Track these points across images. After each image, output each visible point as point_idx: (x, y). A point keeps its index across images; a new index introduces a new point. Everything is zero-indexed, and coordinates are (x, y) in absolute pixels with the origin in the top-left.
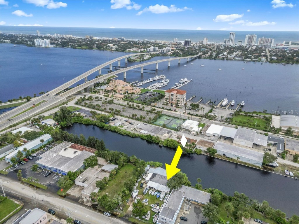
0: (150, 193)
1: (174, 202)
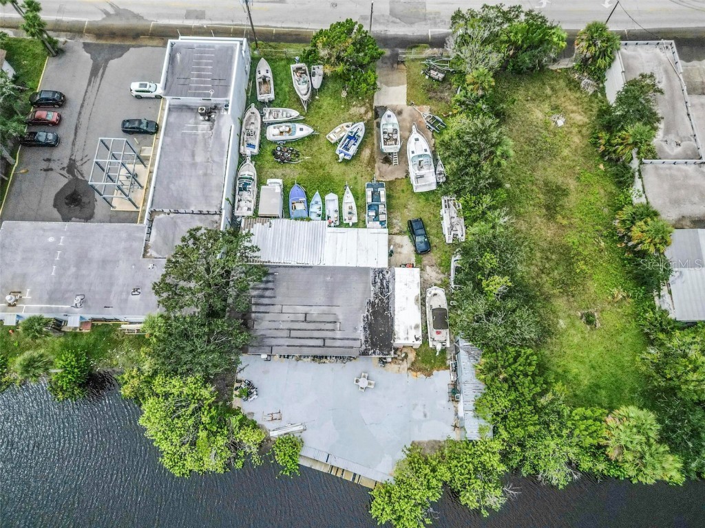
0: (349, 198)
1: (194, 165)
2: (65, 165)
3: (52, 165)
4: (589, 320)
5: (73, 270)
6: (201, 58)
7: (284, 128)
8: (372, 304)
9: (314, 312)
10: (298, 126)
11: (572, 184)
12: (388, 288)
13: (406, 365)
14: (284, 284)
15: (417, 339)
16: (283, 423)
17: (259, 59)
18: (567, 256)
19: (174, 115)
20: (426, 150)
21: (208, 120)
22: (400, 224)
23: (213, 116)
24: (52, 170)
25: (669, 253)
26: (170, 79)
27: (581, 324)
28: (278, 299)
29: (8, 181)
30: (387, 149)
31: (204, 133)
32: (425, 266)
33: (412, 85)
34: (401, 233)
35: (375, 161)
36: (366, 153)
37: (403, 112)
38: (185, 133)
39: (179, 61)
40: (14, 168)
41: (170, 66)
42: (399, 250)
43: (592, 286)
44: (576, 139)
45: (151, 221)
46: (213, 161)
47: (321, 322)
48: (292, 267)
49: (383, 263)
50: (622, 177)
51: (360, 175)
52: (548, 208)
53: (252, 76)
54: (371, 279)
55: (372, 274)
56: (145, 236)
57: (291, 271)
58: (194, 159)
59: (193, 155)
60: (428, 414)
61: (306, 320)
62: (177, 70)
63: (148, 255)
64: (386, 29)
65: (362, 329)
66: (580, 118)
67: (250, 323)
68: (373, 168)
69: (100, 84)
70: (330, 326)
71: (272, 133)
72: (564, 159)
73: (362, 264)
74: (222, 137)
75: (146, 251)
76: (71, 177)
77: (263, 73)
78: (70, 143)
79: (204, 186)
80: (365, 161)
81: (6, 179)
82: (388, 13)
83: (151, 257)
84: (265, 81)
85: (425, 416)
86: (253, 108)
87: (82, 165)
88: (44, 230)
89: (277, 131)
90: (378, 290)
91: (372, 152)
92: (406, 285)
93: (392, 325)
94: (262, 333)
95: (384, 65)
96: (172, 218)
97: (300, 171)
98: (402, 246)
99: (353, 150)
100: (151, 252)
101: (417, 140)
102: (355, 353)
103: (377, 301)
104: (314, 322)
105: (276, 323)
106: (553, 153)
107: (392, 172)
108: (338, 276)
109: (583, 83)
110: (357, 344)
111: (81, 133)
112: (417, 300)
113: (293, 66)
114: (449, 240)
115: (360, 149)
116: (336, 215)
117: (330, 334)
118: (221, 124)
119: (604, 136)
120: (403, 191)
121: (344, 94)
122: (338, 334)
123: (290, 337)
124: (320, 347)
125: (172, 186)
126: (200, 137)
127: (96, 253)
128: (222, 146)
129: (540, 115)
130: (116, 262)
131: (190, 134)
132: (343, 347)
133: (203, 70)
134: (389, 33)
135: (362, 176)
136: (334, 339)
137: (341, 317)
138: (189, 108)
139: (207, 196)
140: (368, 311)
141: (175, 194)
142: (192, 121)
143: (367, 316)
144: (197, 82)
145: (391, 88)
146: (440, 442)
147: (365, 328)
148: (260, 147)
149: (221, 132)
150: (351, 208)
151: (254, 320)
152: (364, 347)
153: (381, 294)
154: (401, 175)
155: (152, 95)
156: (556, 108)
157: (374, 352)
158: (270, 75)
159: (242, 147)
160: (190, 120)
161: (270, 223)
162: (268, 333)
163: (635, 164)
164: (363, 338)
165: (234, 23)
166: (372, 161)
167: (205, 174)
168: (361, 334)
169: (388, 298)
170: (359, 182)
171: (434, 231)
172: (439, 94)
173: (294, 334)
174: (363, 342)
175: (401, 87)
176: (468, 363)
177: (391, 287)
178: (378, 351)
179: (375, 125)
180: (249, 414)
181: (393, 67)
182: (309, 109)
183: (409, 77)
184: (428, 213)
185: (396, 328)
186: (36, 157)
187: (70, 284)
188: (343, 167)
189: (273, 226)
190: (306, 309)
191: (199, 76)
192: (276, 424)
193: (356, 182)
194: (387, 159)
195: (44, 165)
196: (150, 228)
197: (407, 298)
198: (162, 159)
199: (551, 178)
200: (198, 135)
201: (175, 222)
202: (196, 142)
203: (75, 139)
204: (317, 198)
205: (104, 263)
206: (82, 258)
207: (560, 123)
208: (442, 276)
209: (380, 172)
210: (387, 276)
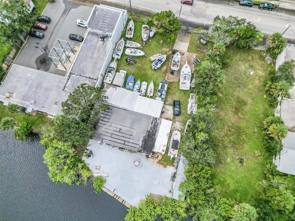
0: (152, 85)
1: (92, 58)
2: (44, 47)
3: (39, 46)
4: (241, 161)
5: (34, 89)
6: (106, 15)
7: (133, 50)
8: (149, 132)
9: (124, 129)
10: (139, 51)
11: (249, 101)
12: (157, 126)
13: (157, 160)
14: (115, 115)
15: (163, 151)
16: (100, 171)
17: (130, 20)
18: (239, 131)
19: (90, 36)
20: (189, 72)
21: (103, 41)
22: (170, 101)
23: (105, 40)
24: (38, 47)
25: (284, 141)
26: (91, 21)
27: (237, 162)
28: (111, 120)
29: (20, 48)
30: (173, 68)
31: (99, 46)
32: (176, 121)
33: (191, 43)
34: (170, 105)
35: (167, 73)
36: (164, 68)
37: (185, 54)
38: (92, 44)
39: (97, 14)
40: (24, 44)
41: (93, 16)
42: (167, 112)
43: (246, 147)
44: (257, 82)
45: (70, 77)
46: (100, 58)
47: (125, 134)
48: (120, 108)
49: (158, 116)
50: (273, 103)
51: (159, 77)
52: (236, 109)
53: (126, 26)
54: (151, 121)
55: (152, 119)
56: (65, 82)
57: (119, 110)
58: (93, 55)
59: (93, 54)
60: (160, 183)
61: (119, 132)
62: (95, 18)
63: (65, 90)
64: (187, 18)
65: (141, 141)
66: (261, 73)
67: (97, 127)
68: (166, 75)
69: (65, 18)
70: (129, 137)
71: (128, 52)
72: (249, 89)
73: (149, 114)
74: (107, 49)
75: (64, 88)
76: (45, 52)
77: (131, 26)
78: (48, 39)
79: (94, 67)
80: (163, 71)
81: (20, 47)
82: (189, 11)
83: (65, 91)
84: (130, 29)
85: (159, 184)
86: (122, 40)
87: (50, 48)
88: (28, 71)
89: (130, 51)
90: (152, 126)
91: (167, 68)
92: (165, 127)
93: (154, 143)
94: (101, 132)
95: (182, 33)
96: (78, 77)
97: (135, 70)
98: (169, 110)
99: (159, 66)
100: (66, 89)
101: (186, 67)
102: (136, 150)
103: (151, 131)
104: (123, 133)
105: (108, 130)
106: (245, 85)
107: (173, 78)
108: (138, 117)
109: (267, 58)
110: (138, 147)
111: (53, 35)
112: (168, 135)
113: (144, 26)
114: (189, 112)
115: (162, 66)
116: (145, 91)
117: (128, 140)
118: (107, 44)
119: (270, 83)
120: (175, 87)
121: (161, 42)
122: (131, 141)
123: (111, 137)
124: (122, 144)
125: (81, 65)
126: (98, 47)
127: (45, 85)
128: (105, 52)
129: (244, 68)
130: (52, 90)
131: (94, 45)
132: (132, 146)
133: (105, 20)
134: (187, 20)
135: (160, 77)
136: (129, 142)
137: (134, 134)
138: (97, 34)
139: (94, 72)
140: (146, 134)
141: (81, 68)
142: (96, 40)
143: (145, 136)
144: (102, 24)
145: (182, 43)
146: (162, 196)
147: (143, 141)
148: (121, 56)
149: (106, 47)
150: (151, 89)
151: (99, 127)
152: (140, 149)
153: (154, 128)
154: (176, 80)
155: (84, 26)
156: (251, 67)
157: (144, 152)
158: (133, 27)
159: (114, 55)
160: (95, 39)
161: (116, 88)
162: (103, 133)
163: (279, 99)
164: (141, 145)
165: (125, 3)
166: (166, 71)
167: (96, 63)
168: (140, 143)
169: (156, 131)
170: (158, 79)
171: (184, 107)
172: (202, 49)
173: (113, 136)
174: (140, 146)
175: (187, 43)
176: (182, 166)
177: (158, 126)
178: (145, 152)
179: (171, 57)
180: (88, 164)
181: (185, 34)
182: (145, 45)
183: (191, 40)
184: (183, 99)
185: (156, 144)
186: (33, 41)
187: (32, 94)
188: (153, 72)
189: (117, 90)
190: (121, 127)
191: (103, 22)
192: (97, 171)
193: (157, 79)
194: (172, 73)
195: (36, 45)
196: (68, 79)
197: (164, 133)
198: (80, 52)
199: (241, 96)
200: (97, 46)
201: (79, 79)
202: (95, 49)
203: (50, 37)
204: (138, 82)
205: (47, 89)
206: (39, 86)
207: (252, 73)
208: (182, 127)
209: (168, 77)
210: (158, 121)
